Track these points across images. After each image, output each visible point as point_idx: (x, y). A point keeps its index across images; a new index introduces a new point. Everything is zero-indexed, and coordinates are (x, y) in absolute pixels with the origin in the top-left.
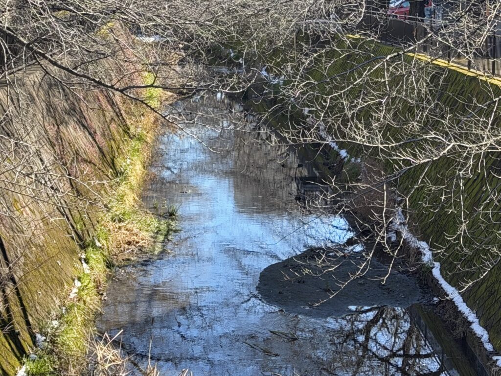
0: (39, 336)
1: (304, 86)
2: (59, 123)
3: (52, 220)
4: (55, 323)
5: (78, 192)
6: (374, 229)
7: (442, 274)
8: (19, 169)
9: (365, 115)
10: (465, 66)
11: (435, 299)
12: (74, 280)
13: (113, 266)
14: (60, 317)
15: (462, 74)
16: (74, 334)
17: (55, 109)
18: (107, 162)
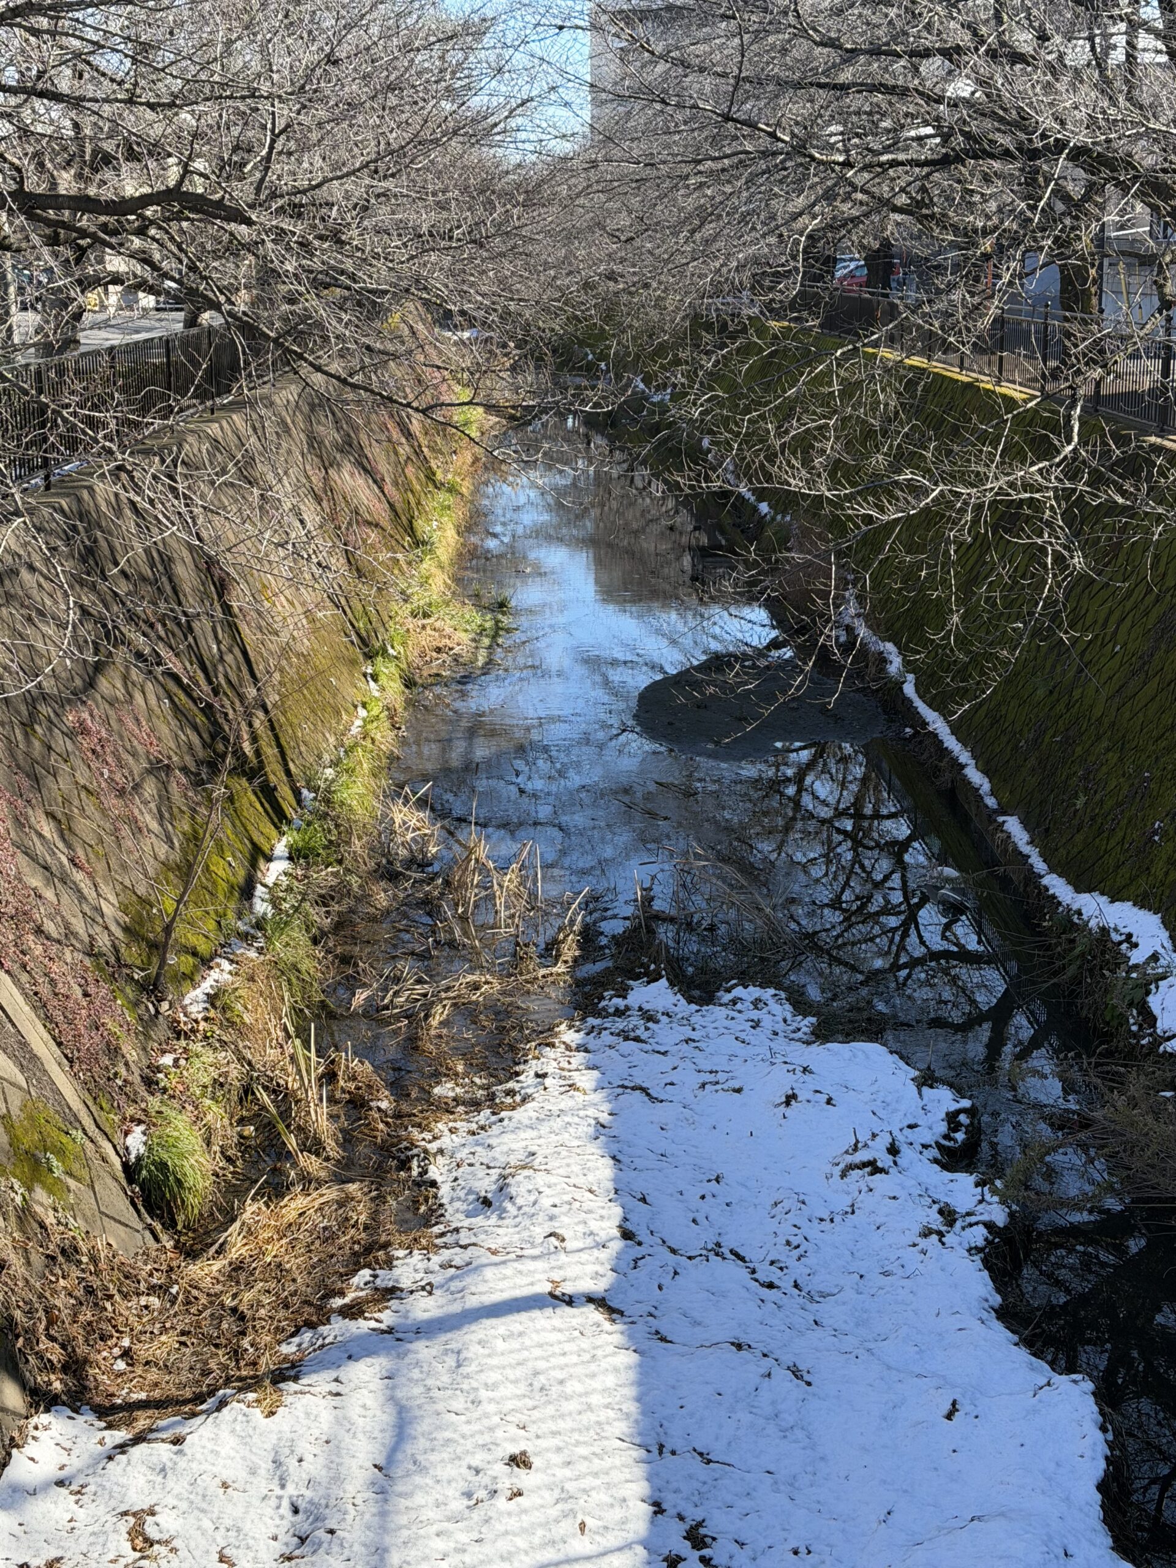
0: (305, 792)
1: (708, 400)
2: (327, 465)
3: (320, 615)
4: (329, 772)
5: (358, 570)
6: (815, 624)
7: (917, 691)
8: (267, 535)
9: (804, 446)
10: (952, 365)
11: (908, 730)
12: (356, 707)
13: (415, 684)
14: (335, 764)
15: (951, 379)
16: (358, 788)
17: (321, 443)
18: (403, 526)
